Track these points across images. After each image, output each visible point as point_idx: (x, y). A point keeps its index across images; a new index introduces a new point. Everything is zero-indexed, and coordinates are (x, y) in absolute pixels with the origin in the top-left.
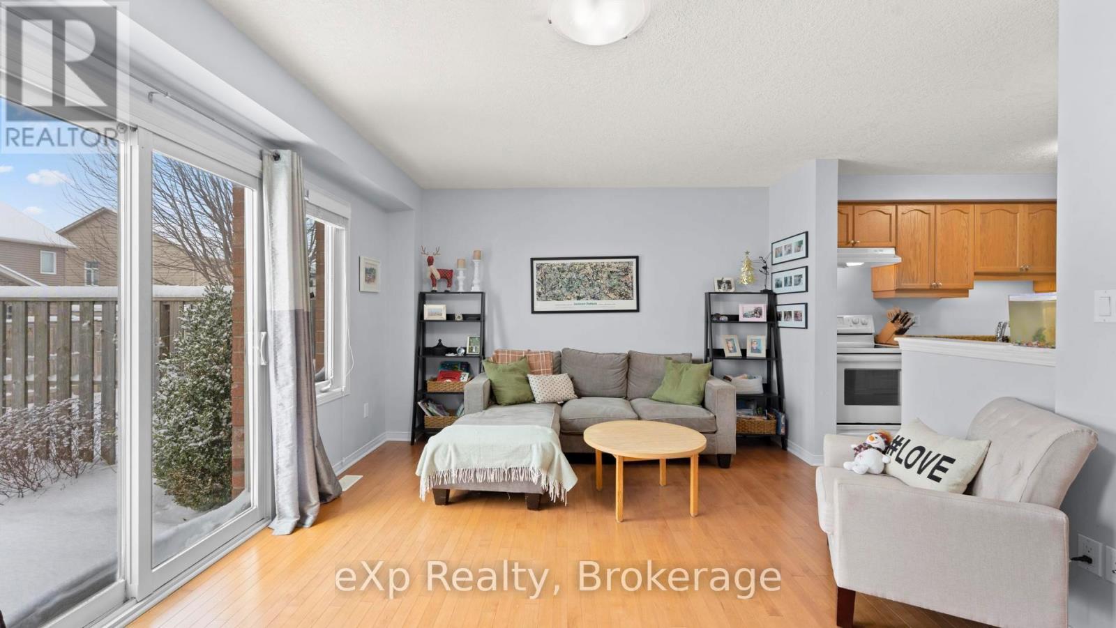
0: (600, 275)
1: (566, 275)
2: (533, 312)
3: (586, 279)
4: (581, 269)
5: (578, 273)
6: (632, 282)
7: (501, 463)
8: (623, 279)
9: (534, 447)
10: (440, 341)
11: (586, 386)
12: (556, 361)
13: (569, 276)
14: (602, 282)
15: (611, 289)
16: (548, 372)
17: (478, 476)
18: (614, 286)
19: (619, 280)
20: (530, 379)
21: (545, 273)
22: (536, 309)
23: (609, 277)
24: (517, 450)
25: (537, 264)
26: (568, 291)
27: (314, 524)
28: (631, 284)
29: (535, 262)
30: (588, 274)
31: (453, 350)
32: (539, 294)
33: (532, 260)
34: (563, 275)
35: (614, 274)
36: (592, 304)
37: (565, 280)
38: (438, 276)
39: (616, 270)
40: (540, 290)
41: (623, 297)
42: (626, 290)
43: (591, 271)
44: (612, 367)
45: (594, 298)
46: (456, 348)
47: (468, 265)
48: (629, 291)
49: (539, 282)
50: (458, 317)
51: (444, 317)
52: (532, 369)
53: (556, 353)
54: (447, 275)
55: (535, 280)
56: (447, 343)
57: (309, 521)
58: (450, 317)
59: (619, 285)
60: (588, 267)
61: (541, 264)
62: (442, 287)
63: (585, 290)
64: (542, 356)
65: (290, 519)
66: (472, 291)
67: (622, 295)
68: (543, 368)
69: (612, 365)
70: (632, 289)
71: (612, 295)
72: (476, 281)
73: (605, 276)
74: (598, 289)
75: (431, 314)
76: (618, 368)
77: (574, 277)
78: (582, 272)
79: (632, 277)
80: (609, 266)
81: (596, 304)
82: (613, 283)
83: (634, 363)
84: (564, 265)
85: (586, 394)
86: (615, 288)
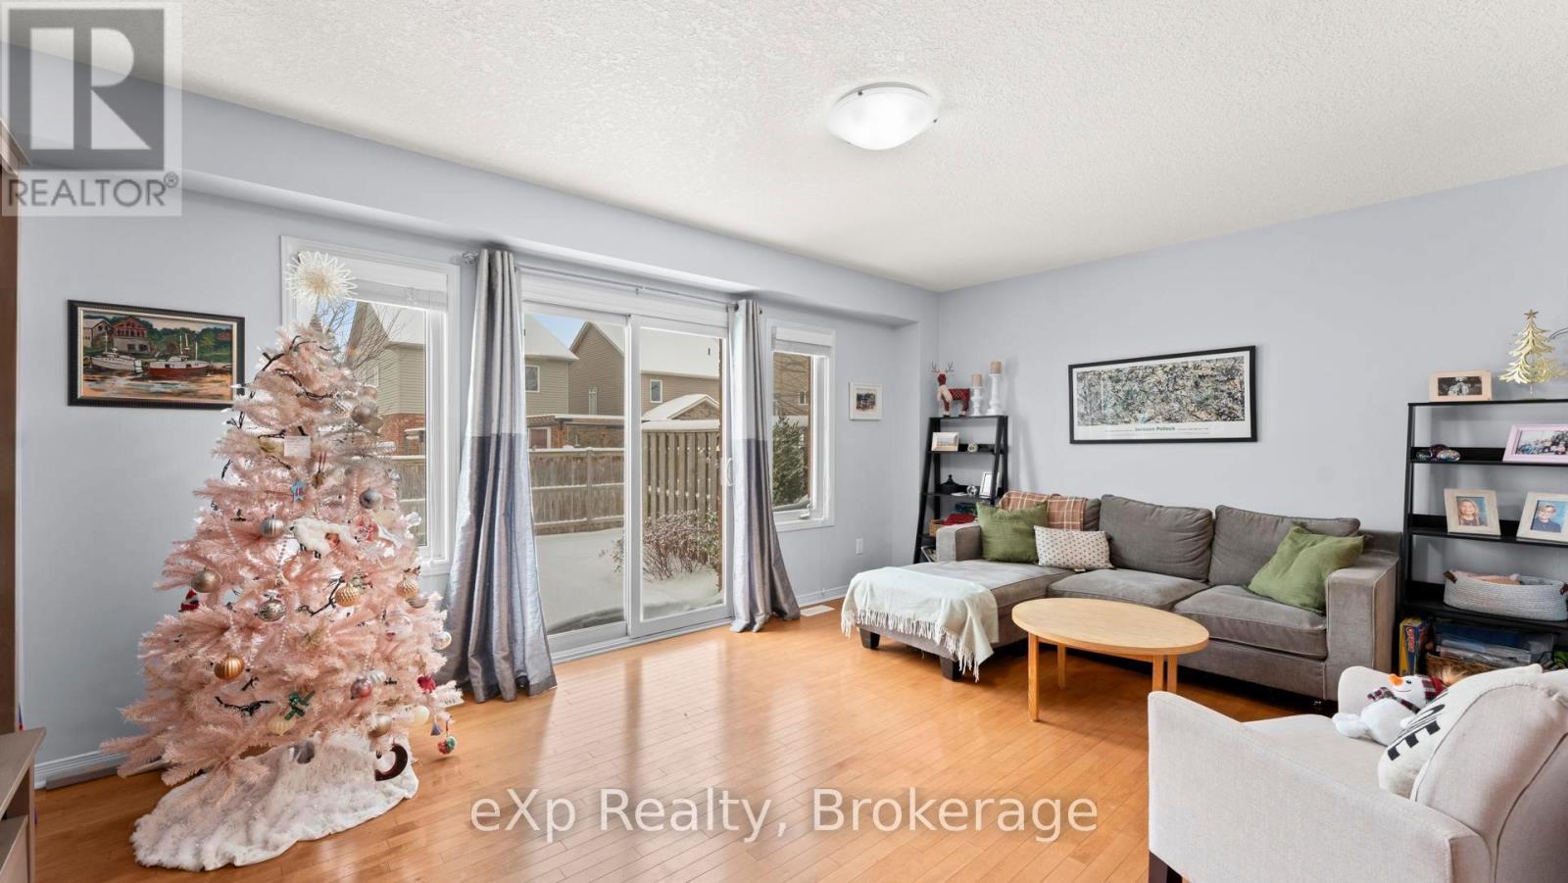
0: (1180, 382)
1: (1123, 386)
2: (1073, 441)
3: (1156, 390)
4: (1147, 376)
5: (1142, 382)
6: (1242, 392)
7: (909, 613)
8: (1225, 388)
9: (943, 602)
10: (950, 476)
11: (1130, 553)
12: (1088, 512)
13: (1126, 388)
14: (1184, 393)
15: (1202, 404)
16: (1074, 527)
17: (890, 622)
18: (1207, 399)
19: (1216, 390)
20: (1036, 532)
21: (1091, 385)
22: (1077, 437)
23: (1197, 385)
24: (927, 601)
25: (1078, 374)
26: (1125, 409)
27: (759, 631)
28: (1239, 394)
29: (1075, 371)
30: (1160, 382)
31: (963, 489)
32: (1082, 416)
33: (1071, 367)
34: (1118, 387)
35: (1207, 379)
36: (1167, 429)
37: (1121, 394)
38: (949, 397)
39: (1210, 372)
40: (1082, 411)
41: (1223, 417)
42: (1230, 405)
43: (1163, 378)
44: (1178, 529)
45: (1169, 420)
46: (966, 487)
47: (983, 383)
48: (1235, 407)
49: (1081, 398)
50: (973, 448)
51: (956, 449)
52: (1048, 520)
53: (1093, 502)
54: (963, 396)
55: (1076, 396)
56: (958, 480)
57: (756, 627)
58: (963, 448)
59: (1216, 398)
60: (1160, 372)
61: (1084, 373)
62: (957, 410)
63: (1155, 408)
64: (1070, 503)
65: (742, 621)
66: (987, 415)
67: (1223, 413)
68: (1068, 520)
69: (1178, 526)
70: (1243, 403)
71: (1203, 415)
72: (992, 402)
73: (1190, 383)
74: (1176, 406)
75: (940, 443)
76: (1187, 531)
77: (1136, 387)
78: (1148, 380)
79: (1242, 383)
80: (1196, 367)
81: (1174, 429)
82: (1204, 395)
83: (1224, 528)
84: (1119, 371)
85: (1130, 564)
86: (1209, 402)
